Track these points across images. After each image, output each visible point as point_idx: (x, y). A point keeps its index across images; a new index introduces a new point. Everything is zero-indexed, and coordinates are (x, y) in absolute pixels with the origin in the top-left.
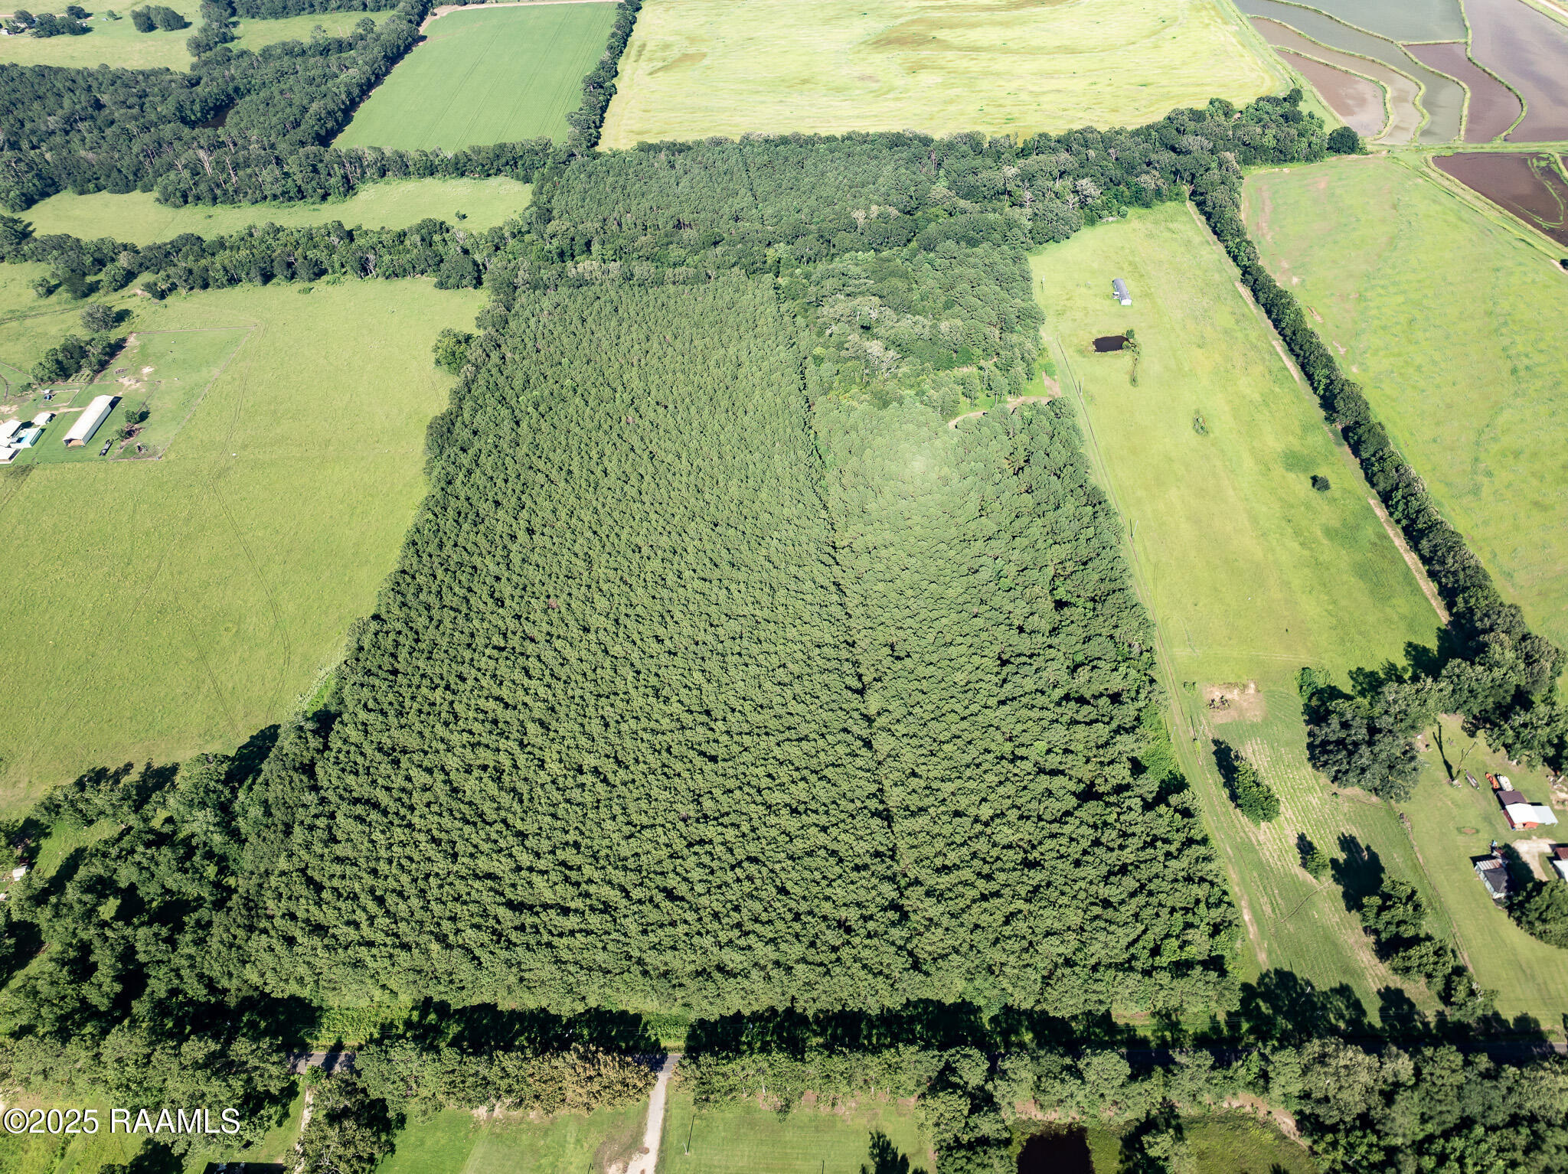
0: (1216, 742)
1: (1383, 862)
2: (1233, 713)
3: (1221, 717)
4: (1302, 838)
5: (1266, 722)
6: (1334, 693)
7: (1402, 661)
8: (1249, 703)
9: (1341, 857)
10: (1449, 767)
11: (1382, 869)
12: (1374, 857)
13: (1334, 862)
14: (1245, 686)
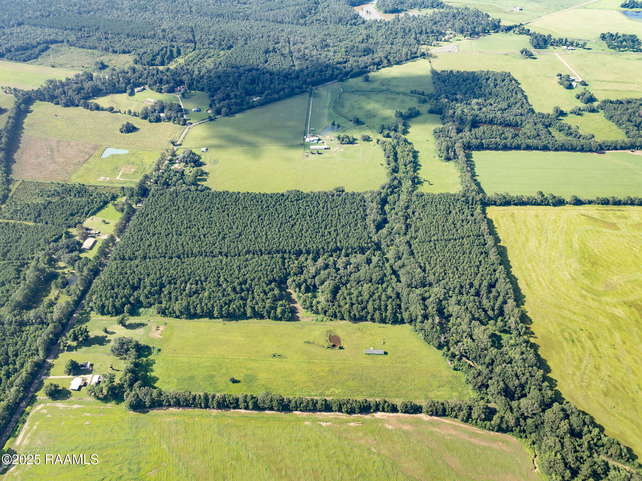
0: (147, 325)
1: (102, 346)
2: (154, 330)
3: (154, 328)
4: (115, 333)
5: (148, 337)
6: (150, 354)
7: (153, 374)
8: (156, 335)
9: (107, 339)
10: (118, 371)
11: (100, 345)
12: (104, 345)
13: (106, 337)
14: (161, 335)
